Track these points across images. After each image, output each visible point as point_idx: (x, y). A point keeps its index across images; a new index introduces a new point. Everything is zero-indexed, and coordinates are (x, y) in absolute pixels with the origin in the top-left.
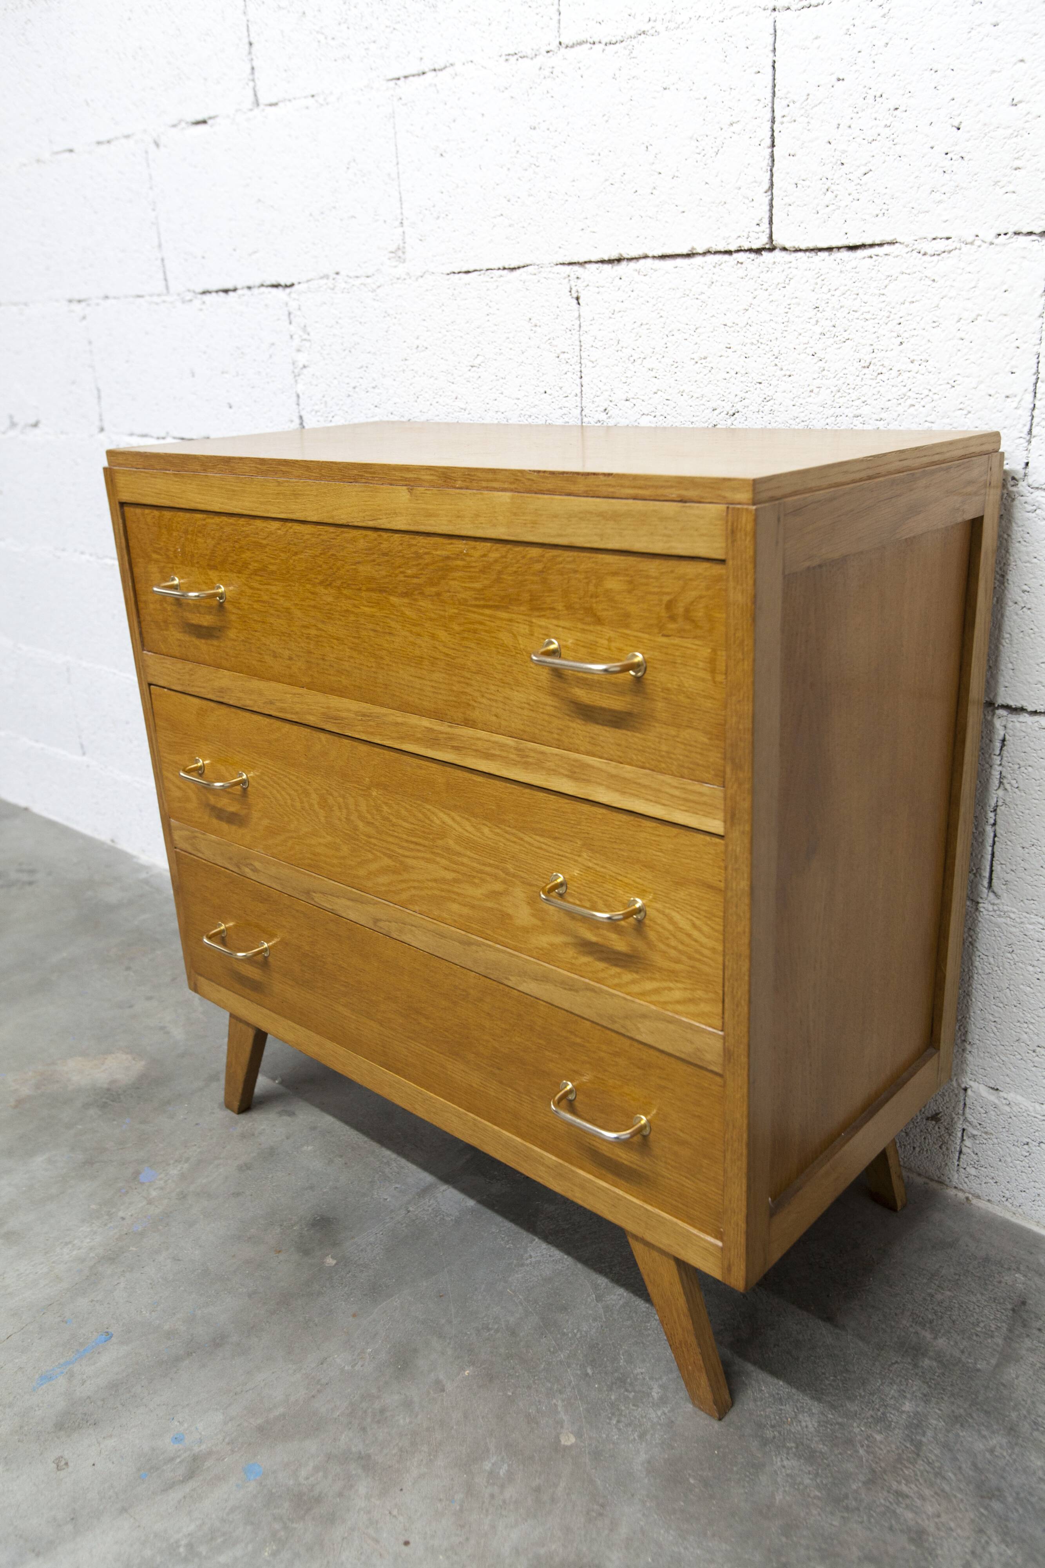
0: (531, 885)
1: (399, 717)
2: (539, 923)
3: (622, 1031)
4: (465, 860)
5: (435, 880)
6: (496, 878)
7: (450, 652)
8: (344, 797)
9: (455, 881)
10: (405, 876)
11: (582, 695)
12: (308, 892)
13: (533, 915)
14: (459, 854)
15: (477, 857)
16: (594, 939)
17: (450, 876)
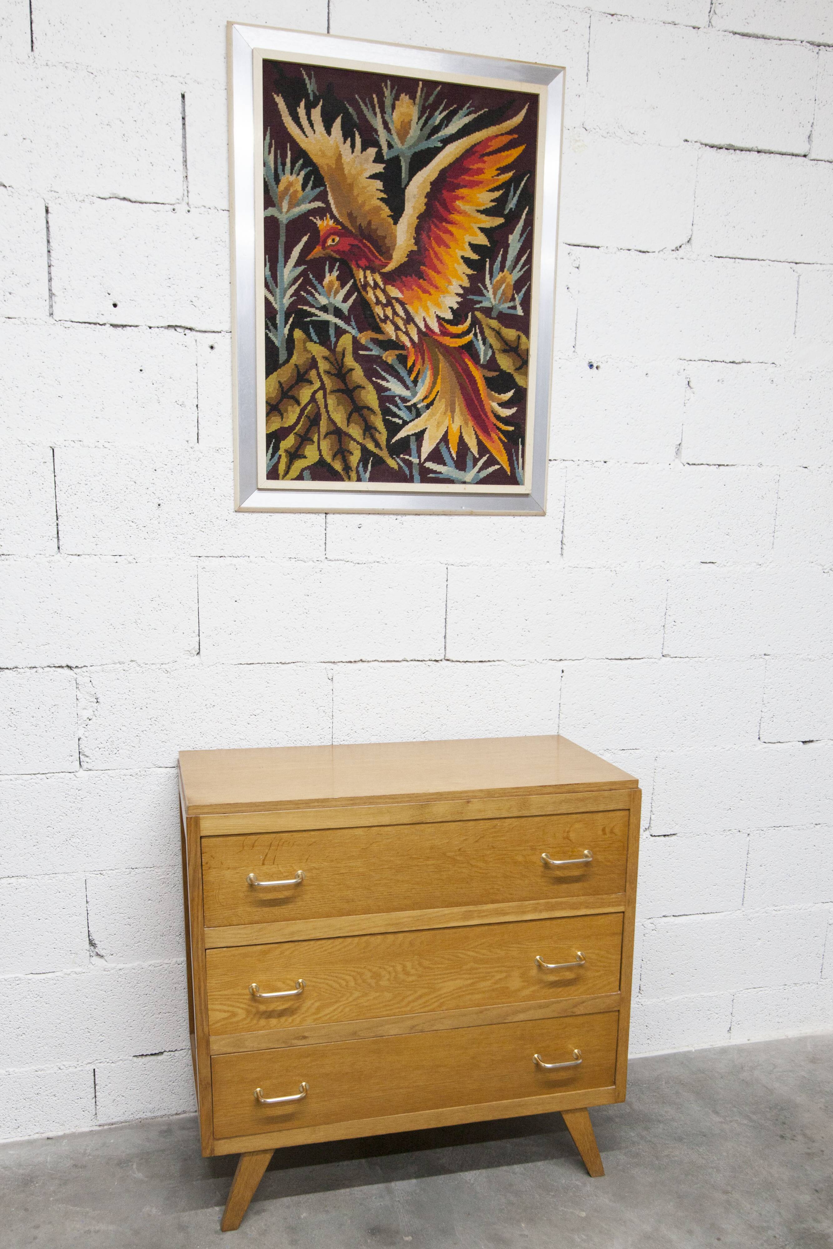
0: (521, 967)
1: (447, 911)
2: (526, 984)
3: (572, 1014)
4: (481, 970)
5: (460, 988)
6: (501, 972)
7: (484, 871)
8: (393, 966)
9: (473, 984)
10: (439, 993)
11: (559, 873)
12: (355, 1033)
13: (523, 981)
14: (477, 969)
15: (489, 966)
16: (557, 979)
17: (469, 982)
